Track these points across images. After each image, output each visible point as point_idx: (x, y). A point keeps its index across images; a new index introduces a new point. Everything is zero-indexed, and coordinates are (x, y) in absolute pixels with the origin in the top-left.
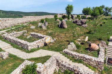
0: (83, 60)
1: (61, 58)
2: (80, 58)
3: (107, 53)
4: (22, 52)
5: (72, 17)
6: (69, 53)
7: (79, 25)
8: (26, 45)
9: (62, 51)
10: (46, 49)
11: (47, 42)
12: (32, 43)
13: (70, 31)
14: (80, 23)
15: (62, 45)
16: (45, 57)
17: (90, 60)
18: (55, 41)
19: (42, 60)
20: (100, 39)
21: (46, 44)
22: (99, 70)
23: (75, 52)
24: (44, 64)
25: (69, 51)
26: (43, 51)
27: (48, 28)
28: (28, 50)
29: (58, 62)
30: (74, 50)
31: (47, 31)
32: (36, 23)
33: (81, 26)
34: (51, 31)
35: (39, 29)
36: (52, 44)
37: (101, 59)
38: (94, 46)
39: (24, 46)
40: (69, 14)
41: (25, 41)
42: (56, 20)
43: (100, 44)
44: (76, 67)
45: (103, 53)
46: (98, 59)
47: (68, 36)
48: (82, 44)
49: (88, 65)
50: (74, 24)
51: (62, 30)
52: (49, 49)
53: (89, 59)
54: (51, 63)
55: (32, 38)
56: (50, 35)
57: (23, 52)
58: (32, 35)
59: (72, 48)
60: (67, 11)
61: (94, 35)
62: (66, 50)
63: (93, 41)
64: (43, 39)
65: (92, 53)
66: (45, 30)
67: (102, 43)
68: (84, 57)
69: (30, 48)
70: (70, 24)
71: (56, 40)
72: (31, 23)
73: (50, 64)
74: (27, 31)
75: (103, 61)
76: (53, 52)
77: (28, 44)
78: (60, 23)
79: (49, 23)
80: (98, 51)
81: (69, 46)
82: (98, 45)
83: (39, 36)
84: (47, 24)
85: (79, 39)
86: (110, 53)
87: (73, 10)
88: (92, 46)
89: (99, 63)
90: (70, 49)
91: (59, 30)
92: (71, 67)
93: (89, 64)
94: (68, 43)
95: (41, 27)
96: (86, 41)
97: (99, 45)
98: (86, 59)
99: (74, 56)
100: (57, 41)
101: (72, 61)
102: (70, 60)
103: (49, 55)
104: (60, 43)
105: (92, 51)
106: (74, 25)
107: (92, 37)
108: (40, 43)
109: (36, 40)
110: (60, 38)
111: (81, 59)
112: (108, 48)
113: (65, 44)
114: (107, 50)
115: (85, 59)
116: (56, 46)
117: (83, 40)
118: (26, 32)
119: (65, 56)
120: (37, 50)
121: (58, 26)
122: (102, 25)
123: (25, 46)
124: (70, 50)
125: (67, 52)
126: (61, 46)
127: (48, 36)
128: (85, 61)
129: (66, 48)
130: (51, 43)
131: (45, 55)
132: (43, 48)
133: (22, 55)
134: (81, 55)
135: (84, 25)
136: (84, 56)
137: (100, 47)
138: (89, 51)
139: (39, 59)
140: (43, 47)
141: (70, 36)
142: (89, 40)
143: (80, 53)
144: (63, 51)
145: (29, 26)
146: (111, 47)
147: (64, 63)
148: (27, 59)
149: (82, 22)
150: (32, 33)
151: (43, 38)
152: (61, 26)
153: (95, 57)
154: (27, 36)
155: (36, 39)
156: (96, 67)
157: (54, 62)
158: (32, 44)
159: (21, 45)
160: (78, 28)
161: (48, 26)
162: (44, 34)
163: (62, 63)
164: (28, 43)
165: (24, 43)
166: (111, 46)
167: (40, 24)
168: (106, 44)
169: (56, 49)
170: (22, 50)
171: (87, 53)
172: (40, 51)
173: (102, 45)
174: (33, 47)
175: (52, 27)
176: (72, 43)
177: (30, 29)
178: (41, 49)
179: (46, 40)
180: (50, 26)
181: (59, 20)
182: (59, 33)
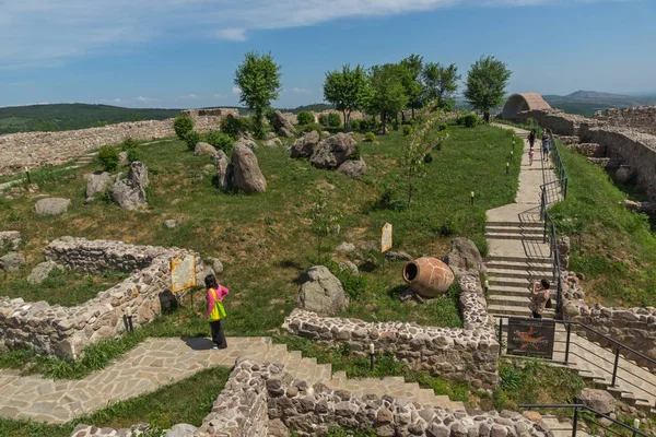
0: (400, 357)
2: (381, 350)
3: (491, 297)
4: (28, 379)
5: (277, 125)
6: (319, 330)
7: (328, 167)
8: (49, 329)
9: (278, 324)
12: (87, 305)
13: (290, 205)
14: (330, 158)
15: (269, 294)
16: (193, 379)
17: (435, 346)
18: (219, 274)
19: (181, 403)
20: (446, 233)
21: (170, 303)
22: (482, 390)
24: (205, 425)
25: (319, 322)
26: (172, 348)
28: (70, 361)
29: (280, 394)
30: (339, 312)
31: (158, 221)
32: (67, 173)
33: (337, 172)
34: (183, 218)
35: (98, 209)
37: (483, 332)
38: (432, 268)
39: (29, 339)
40: (259, 111)
42: (192, 148)
43: (453, 256)
44: (379, 403)
45: (480, 299)
46: (470, 333)
47: (285, 237)
48: (367, 267)
49: (427, 377)
50: (297, 163)
51: (242, 202)
53: (427, 342)
54: (242, 409)
55: (64, 278)
56: (182, 238)
57: (36, 381)
58: (59, 254)
59: (329, 301)
60: (248, 92)
61: (410, 213)
62: (299, 317)
63: (414, 242)
64: (147, 271)
65: (430, 311)
66: (139, 215)
67: (458, 248)
68: (404, 340)
69: (77, 343)
70: (279, 166)
71: (226, 265)
72: (29, 179)
73: (241, 415)
74: (21, 230)
75: (492, 340)
77: (63, 316)
78: (224, 161)
79: (153, 172)
80: (456, 293)
81: (308, 287)
82: (446, 261)
83: (114, 256)
84: (142, 176)
85: (347, 247)
86: (504, 293)
87: (277, 85)
88: (421, 273)
89: (475, 354)
90: (319, 308)
91: (224, 203)
92: (356, 409)
93: (432, 371)
94: (293, 274)
95: (109, 198)
96: (384, 249)
97: (451, 260)
98: (415, 347)
99: (350, 342)
100: (230, 272)
101: (343, 374)
102: (335, 368)
103: (210, 364)
104: (252, 284)
105: (428, 298)
106: (302, 167)
107: (408, 223)
108: (139, 299)
110: (243, 253)
111: (387, 354)
112: (489, 270)
113: (278, 284)
115: (406, 350)
116: (235, 303)
117: (363, 247)
118: (16, 241)
119: (305, 354)
120: (129, 347)
121: (215, 180)
123: (42, 338)
124: (320, 313)
125: (306, 326)
126: (260, 297)
127: (175, 251)
128: (408, 356)
129: (296, 305)
130: (196, 289)
132: (156, 329)
133: (31, 403)
134: (384, 329)
135: (349, 166)
136: (401, 333)
137: (456, 269)
138: (415, 304)
140: (157, 321)
141: (296, 234)
142: (396, 245)
143: (375, 321)
144: (285, 325)
145: (21, 200)
146: (503, 263)
147: (310, 391)
149: (337, 150)
150: (60, 244)
151: (145, 263)
152: (235, 182)
153: (451, 326)
156: (467, 378)
157: (258, 397)
159: (10, 335)
160: (322, 185)
161: (153, 185)
162: (144, 242)
163: (298, 396)
164: (60, 309)
166: (499, 259)
167: (98, 182)
168: (477, 250)
169: (241, 322)
170: (19, 366)
171: (404, 315)
172: (149, 348)
173: (463, 261)
174: (95, 334)
175: (181, 193)
176: (320, 272)
177: (38, 218)
178: (149, 339)
179: (174, 277)
180: (168, 186)
181: (210, 148)
182: (229, 225)
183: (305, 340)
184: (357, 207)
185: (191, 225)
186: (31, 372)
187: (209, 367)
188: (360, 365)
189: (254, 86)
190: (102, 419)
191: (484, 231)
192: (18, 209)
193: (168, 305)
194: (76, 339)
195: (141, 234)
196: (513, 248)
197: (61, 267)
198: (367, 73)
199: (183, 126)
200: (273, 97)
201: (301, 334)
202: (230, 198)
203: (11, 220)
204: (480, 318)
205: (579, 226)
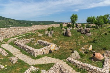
0: (87, 70)
1: (64, 66)
4: (29, 58)
5: (77, 26)
6: (72, 61)
7: (84, 34)
9: (66, 59)
10: (50, 57)
11: (51, 49)
13: (75, 40)
14: (84, 32)
15: (66, 54)
16: (49, 64)
18: (59, 49)
19: (46, 67)
20: (105, 49)
21: (51, 52)
24: (48, 71)
25: (73, 60)
26: (48, 58)
27: (53, 36)
28: (35, 57)
29: (62, 70)
30: (77, 59)
31: (53, 39)
32: (44, 31)
33: (85, 35)
34: (57, 39)
35: (46, 36)
36: (56, 52)
37: (106, 70)
38: (98, 55)
40: (74, 23)
41: (32, 47)
42: (61, 29)
43: (105, 54)
45: (108, 64)
46: (103, 70)
47: (72, 45)
48: (86, 53)
50: (78, 32)
51: (66, 38)
52: (53, 56)
53: (93, 69)
54: (54, 70)
55: (38, 45)
56: (55, 42)
58: (39, 42)
59: (76, 57)
60: (72, 20)
61: (98, 44)
62: (70, 58)
63: (97, 50)
64: (48, 46)
65: (96, 63)
66: (50, 38)
67: (107, 53)
68: (88, 67)
70: (74, 33)
71: (61, 48)
72: (39, 31)
73: (53, 71)
76: (57, 60)
77: (35, 50)
78: (65, 31)
79: (54, 32)
80: (103, 61)
81: (73, 54)
82: (103, 55)
83: (45, 43)
84: (53, 32)
85: (83, 48)
88: (96, 56)
90: (74, 58)
91: (64, 38)
94: (71, 51)
95: (47, 35)
96: (90, 50)
98: (90, 69)
99: (78, 65)
101: (75, 70)
102: (74, 69)
103: (53, 62)
104: (64, 51)
105: (97, 61)
106: (79, 33)
107: (97, 46)
108: (46, 50)
109: (42, 47)
110: (64, 46)
111: (84, 69)
113: (69, 52)
115: (88, 69)
116: (60, 54)
117: (86, 49)
118: (34, 39)
119: (69, 65)
120: (43, 57)
121: (63, 34)
122: (107, 34)
123: (32, 53)
124: (73, 59)
125: (70, 60)
126: (65, 54)
127: (53, 44)
128: (89, 71)
129: (70, 56)
130: (55, 50)
132: (48, 55)
134: (84, 64)
135: (88, 34)
136: (88, 66)
137: (105, 57)
138: (94, 61)
139: (43, 66)
141: (74, 44)
142: (93, 49)
143: (84, 62)
144: (67, 59)
147: (67, 71)
148: (33, 65)
149: (86, 31)
150: (39, 41)
151: (49, 45)
152: (66, 35)
153: (99, 67)
154: (34, 43)
157: (57, 69)
158: (38, 51)
159: (29, 52)
160: (82, 37)
161: (54, 34)
162: (50, 42)
163: (65, 71)
165: (31, 50)
167: (46, 32)
169: (60, 57)
171: (90, 63)
172: (45, 58)
173: (107, 55)
174: (39, 54)
175: (58, 35)
176: (76, 52)
178: (46, 56)
179: (51, 48)
180: (56, 34)
181: (64, 29)
182: (63, 41)
183: (70, 63)
184: (88, 41)
185: (57, 40)
186: (30, 57)
188: (78, 70)
190: (36, 66)
192: (36, 35)
194: (36, 54)
195: (50, 41)
198: (96, 17)
199: (61, 25)
200: (76, 21)
201: (69, 61)
202: (65, 37)
204: (107, 67)
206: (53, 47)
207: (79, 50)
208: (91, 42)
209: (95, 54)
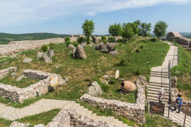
0: (114, 110)
1: (77, 111)
2: (108, 108)
3: (148, 94)
4: (8, 107)
5: (94, 40)
6: (90, 100)
7: (106, 52)
8: (15, 94)
9: (79, 98)
10: (51, 98)
11: (52, 85)
12: (26, 88)
13: (92, 63)
14: (106, 50)
15: (79, 89)
16: (50, 111)
17: (124, 108)
18: (67, 82)
19: (45, 118)
20: (137, 74)
21: (51, 89)
22: (139, 123)
23: (101, 97)
24: (48, 125)
25: (91, 98)
26: (48, 102)
27: (54, 60)
28: (19, 103)
29: (73, 118)
30: (98, 95)
31: (54, 66)
32: (34, 52)
33: (108, 54)
34: (61, 65)
35: (39, 62)
36: (62, 88)
37: (141, 105)
38: (129, 84)
39: (10, 96)
40: (88, 36)
41: (12, 85)
42: (68, 46)
43: (138, 81)
44: (102, 124)
45: (143, 95)
46: (136, 105)
47: (88, 72)
48: (111, 83)
49: (122, 118)
50: (97, 51)
51: (78, 62)
52: (57, 97)
53: (122, 107)
54: (59, 122)
55: (25, 80)
56: (59, 71)
57: (10, 108)
58: (25, 74)
59: (95, 92)
60: (85, 30)
61: (128, 67)
62: (86, 96)
63: (127, 76)
64: (45, 80)
65: (127, 97)
66: (49, 64)
67: (140, 79)
68: (115, 105)
69: (21, 98)
70: (91, 52)
71: (69, 80)
72: (23, 53)
73: (59, 123)
74: (18, 67)
75: (143, 108)
76: (64, 102)
77: (19, 91)
78: (74, 50)
79: (55, 52)
80: (136, 92)
81: (90, 88)
82: (135, 83)
83: (38, 75)
84: (52, 53)
85: (106, 76)
86: (153, 94)
87: (94, 29)
88: (125, 86)
89: (137, 112)
91: (73, 62)
92: (95, 125)
93: (123, 116)
94: (88, 83)
95: (42, 59)
96: (116, 77)
98: (119, 108)
99: (99, 105)
100: (70, 82)
101: (96, 114)
102: (94, 112)
104: (76, 85)
105: (127, 93)
106: (98, 52)
107: (126, 70)
108: (41, 87)
109: (32, 83)
110: (75, 76)
111: (110, 109)
112: (149, 86)
113: (83, 86)
114: (148, 90)
115: (116, 108)
116: (69, 91)
117: (111, 77)
118: (16, 69)
119: (85, 107)
120: (36, 101)
121: (72, 55)
122: (139, 50)
123: (13, 96)
124: (92, 95)
125: (87, 99)
126: (77, 89)
127: (55, 74)
128: (116, 111)
129: (86, 92)
130: (60, 86)
131: (49, 109)
132: (46, 96)
133: (7, 114)
134: (110, 102)
135: (112, 52)
136: (115, 103)
137: (138, 85)
138: (123, 95)
139: (38, 117)
140: (46, 94)
141: (92, 71)
142: (121, 76)
143: (108, 99)
144: (81, 98)
145: (20, 59)
147: (83, 118)
148: (16, 120)
149: (108, 48)
150: (26, 71)
151: (46, 78)
152: (77, 56)
153: (131, 103)
154: (16, 77)
155: (33, 81)
156: (135, 119)
157: (66, 118)
158: (25, 91)
159: (6, 95)
160: (103, 58)
161: (55, 56)
162: (48, 72)
163: (79, 119)
164: (19, 89)
165: (10, 91)
166: (153, 83)
167: (40, 54)
168: (146, 79)
169: (69, 96)
170: (7, 103)
171: (118, 98)
172: (42, 102)
173: (141, 83)
174: (27, 96)
175: (62, 58)
176: (95, 83)
177: (23, 63)
178: (43, 99)
179: (52, 82)
180: (59, 56)
181: (72, 46)
182: (72, 68)
183: (86, 103)
184: (112, 65)
185: (62, 68)
186: (9, 105)
187: (56, 108)
188: (101, 112)
189: (87, 29)
191: (149, 74)
192: (19, 61)
193: (50, 90)
195: (49, 69)
196: (158, 80)
197: (25, 77)
198: (122, 25)
199: (67, 40)
200: (93, 32)
201: (85, 101)
202: (75, 60)
203: (16, 64)
204: (141, 101)
205: (181, 74)
206: (55, 80)
207: (100, 79)
208: (118, 65)
209: (125, 82)
